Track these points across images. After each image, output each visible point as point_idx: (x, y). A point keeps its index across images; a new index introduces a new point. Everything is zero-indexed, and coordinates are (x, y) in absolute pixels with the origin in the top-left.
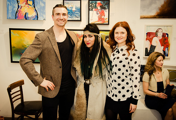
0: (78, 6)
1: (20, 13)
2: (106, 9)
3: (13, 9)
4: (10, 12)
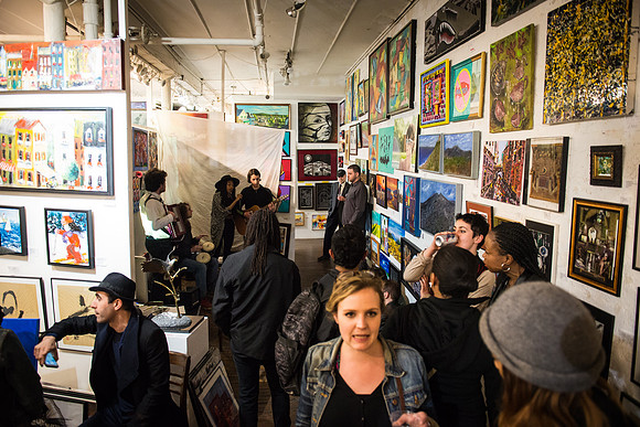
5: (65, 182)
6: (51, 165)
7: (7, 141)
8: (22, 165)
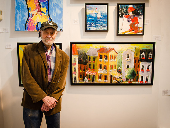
0: (104, 12)
1: (31, 23)
2: (140, 15)
3: (22, 18)
4: (19, 22)
5: (127, 80)
6: (120, 72)
7: (92, 59)
8: (101, 72)
